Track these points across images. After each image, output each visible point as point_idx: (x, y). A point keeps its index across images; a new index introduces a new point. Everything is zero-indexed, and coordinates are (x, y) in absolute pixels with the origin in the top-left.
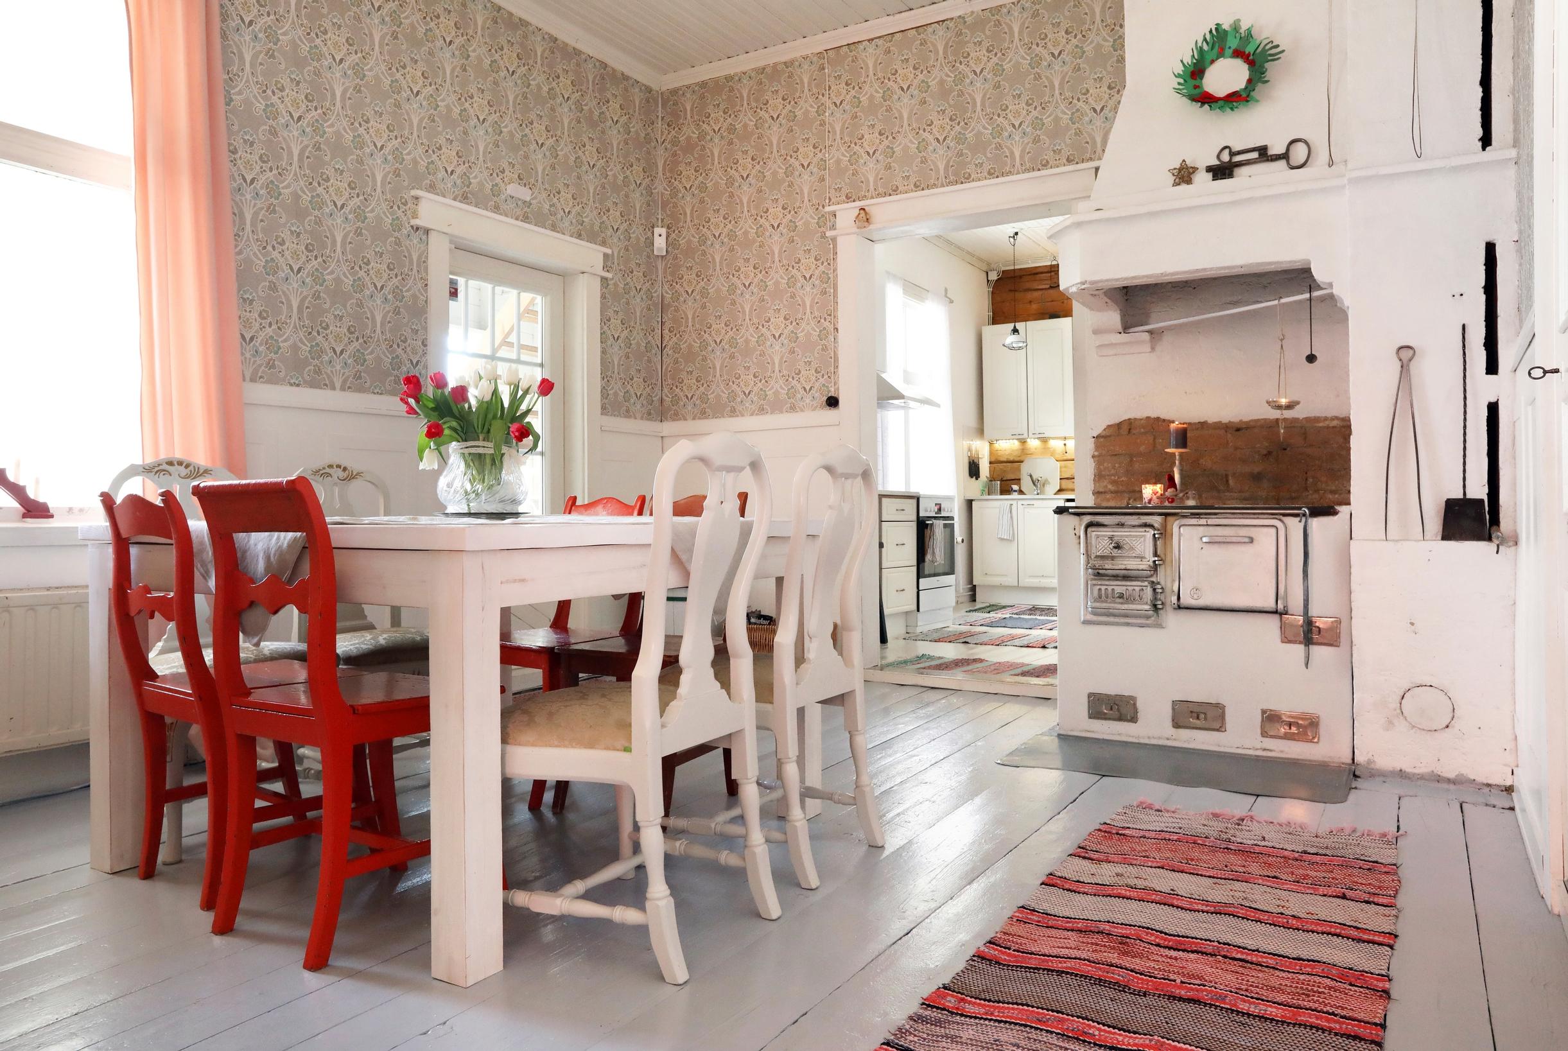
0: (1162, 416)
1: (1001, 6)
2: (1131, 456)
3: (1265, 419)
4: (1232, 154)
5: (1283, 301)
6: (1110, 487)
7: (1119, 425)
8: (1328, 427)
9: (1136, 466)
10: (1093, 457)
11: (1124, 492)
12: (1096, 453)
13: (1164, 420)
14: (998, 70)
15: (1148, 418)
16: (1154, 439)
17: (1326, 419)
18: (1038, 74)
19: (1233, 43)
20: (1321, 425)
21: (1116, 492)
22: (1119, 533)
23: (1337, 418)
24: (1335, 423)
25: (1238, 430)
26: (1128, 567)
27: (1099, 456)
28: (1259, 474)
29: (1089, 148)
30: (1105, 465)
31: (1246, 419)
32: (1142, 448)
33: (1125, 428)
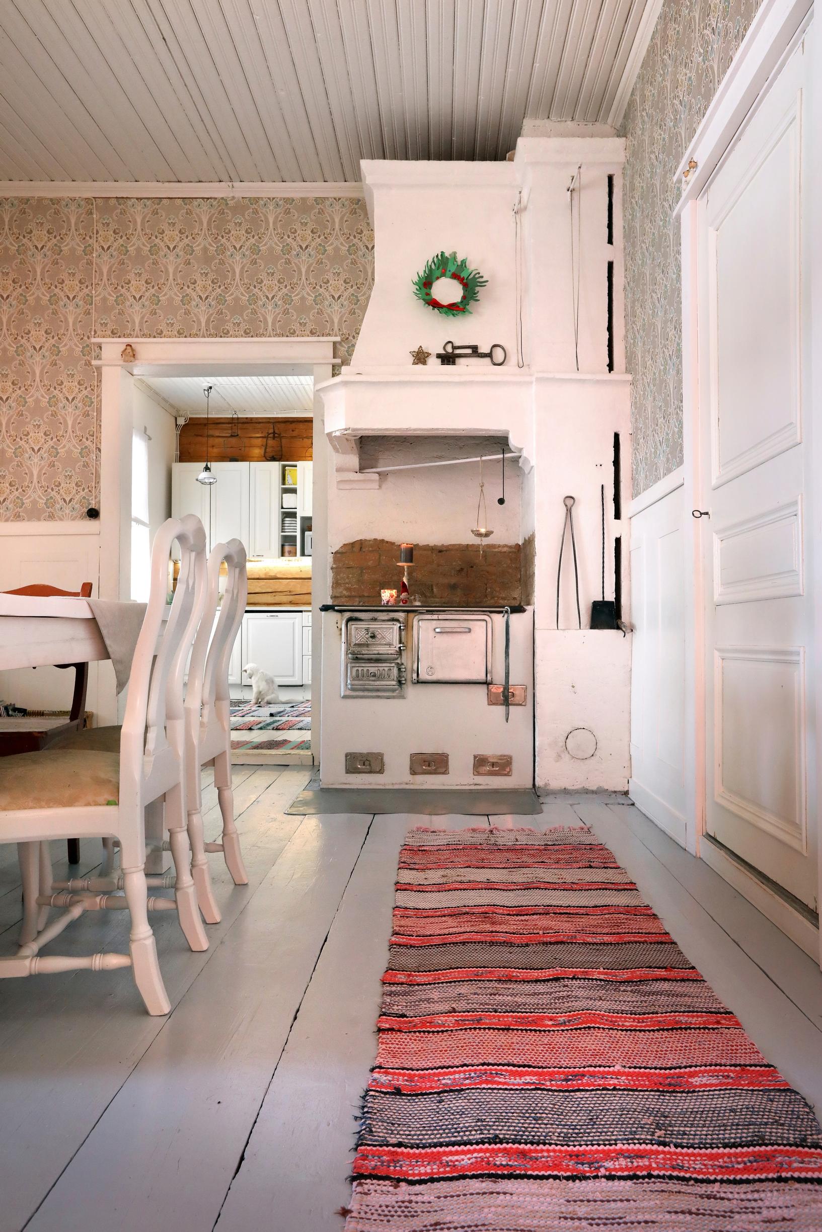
0: (386, 539)
1: (258, 198)
2: (362, 569)
3: (459, 545)
4: (454, 348)
5: (484, 458)
6: (345, 592)
7: (353, 544)
8: (500, 552)
9: (366, 577)
10: (332, 568)
11: (355, 597)
12: (334, 566)
13: (387, 542)
14: (255, 250)
15: (375, 540)
16: (380, 556)
17: (499, 546)
18: (289, 259)
19: (452, 268)
20: (496, 550)
21: (349, 597)
22: (373, 626)
23: (506, 546)
24: (505, 549)
25: (440, 551)
26: (381, 652)
27: (336, 568)
28: (455, 584)
29: (329, 325)
30: (342, 575)
31: (446, 544)
32: (370, 563)
33: (356, 549)
